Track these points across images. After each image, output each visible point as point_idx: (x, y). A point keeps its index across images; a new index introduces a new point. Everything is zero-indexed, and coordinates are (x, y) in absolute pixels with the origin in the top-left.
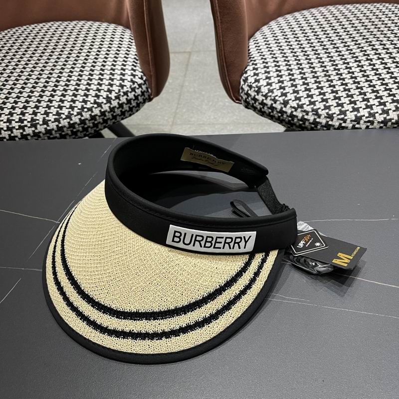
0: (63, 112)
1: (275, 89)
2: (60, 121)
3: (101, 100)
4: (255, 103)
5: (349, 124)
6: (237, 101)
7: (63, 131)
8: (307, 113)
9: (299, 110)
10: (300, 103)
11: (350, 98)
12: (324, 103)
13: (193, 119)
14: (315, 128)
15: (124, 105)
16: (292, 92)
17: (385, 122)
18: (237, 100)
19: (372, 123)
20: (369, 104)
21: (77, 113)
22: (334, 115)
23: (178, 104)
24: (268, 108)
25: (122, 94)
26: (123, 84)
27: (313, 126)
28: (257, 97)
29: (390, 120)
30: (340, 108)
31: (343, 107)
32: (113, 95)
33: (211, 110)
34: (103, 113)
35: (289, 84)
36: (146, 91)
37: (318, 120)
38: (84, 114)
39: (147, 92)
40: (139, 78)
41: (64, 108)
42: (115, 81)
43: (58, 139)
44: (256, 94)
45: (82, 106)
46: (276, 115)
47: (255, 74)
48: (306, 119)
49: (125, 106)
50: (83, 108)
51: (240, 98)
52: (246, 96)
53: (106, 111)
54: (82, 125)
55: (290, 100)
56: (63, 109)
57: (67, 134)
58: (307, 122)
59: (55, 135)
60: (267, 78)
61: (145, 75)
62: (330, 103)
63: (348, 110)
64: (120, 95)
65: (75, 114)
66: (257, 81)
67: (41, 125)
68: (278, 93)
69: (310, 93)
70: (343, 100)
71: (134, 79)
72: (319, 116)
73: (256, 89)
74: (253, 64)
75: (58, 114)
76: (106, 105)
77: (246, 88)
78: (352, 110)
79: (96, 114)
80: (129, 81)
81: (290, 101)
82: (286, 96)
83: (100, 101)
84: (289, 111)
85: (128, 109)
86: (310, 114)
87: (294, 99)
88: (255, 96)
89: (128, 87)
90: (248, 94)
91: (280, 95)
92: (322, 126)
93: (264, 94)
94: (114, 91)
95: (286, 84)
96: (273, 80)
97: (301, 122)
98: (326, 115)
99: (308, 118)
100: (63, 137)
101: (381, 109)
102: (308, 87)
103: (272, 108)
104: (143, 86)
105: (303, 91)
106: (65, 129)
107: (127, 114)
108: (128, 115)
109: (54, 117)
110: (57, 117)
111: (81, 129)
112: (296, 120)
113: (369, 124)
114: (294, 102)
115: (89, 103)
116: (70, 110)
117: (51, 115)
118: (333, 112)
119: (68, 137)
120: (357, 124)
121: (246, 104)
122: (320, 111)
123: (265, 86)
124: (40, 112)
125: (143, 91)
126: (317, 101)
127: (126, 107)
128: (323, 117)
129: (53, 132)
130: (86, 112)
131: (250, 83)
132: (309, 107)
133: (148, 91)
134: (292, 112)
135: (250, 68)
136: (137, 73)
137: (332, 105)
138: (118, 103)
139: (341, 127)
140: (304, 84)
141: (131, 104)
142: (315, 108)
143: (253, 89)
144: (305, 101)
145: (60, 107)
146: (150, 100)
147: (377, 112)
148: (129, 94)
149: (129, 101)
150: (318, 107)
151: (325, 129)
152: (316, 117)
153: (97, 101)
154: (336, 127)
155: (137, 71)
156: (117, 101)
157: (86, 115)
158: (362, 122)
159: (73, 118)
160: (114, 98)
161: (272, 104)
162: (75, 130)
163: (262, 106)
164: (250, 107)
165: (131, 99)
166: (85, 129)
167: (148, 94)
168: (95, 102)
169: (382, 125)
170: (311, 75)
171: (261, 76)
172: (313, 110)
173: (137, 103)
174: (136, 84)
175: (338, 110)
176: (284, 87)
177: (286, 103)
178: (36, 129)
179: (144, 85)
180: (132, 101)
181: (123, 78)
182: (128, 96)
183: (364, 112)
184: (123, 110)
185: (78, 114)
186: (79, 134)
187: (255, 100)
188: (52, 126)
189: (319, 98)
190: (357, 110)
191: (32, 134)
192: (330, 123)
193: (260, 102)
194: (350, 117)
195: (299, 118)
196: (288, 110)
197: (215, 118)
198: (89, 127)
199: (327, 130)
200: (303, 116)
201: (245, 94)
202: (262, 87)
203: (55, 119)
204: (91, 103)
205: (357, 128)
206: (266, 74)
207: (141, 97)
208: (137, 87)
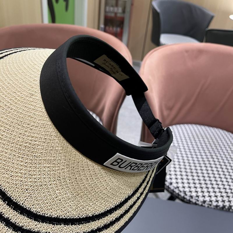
9: (177, 189)
10: (178, 185)
11: (201, 189)
12: (189, 189)
16: (174, 178)
20: (210, 195)
30: (196, 193)
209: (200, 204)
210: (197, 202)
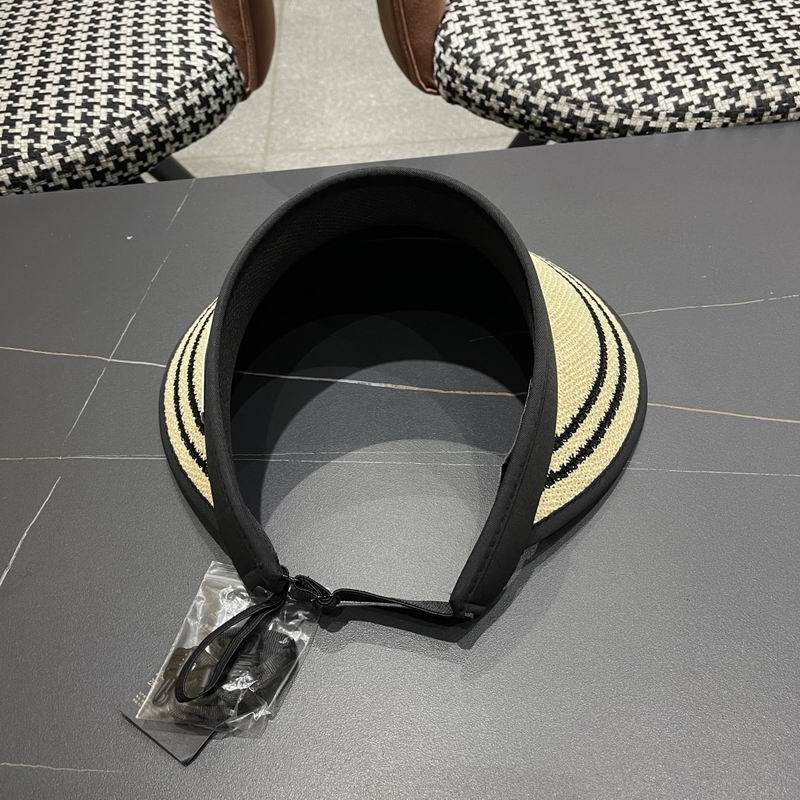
0: (69, 130)
1: (510, 58)
2: (66, 150)
3: (147, 101)
4: (470, 91)
5: (664, 121)
6: (429, 90)
7: (76, 173)
8: (579, 104)
9: (563, 99)
10: (564, 85)
11: (661, 70)
12: (612, 82)
13: (307, 139)
14: (596, 135)
15: (196, 108)
16: (544, 62)
17: (732, 114)
18: (427, 87)
19: (708, 116)
20: (699, 79)
21: (101, 130)
22: (634, 106)
23: (272, 109)
24: (498, 99)
25: (189, 85)
26: (187, 62)
27: (592, 130)
28: (472, 77)
29: (743, 108)
30: (644, 90)
31: (649, 88)
32: (171, 89)
33: (343, 118)
34: (155, 130)
35: (537, 46)
36: (236, 77)
37: (601, 118)
38: (115, 132)
39: (237, 80)
40: (220, 49)
41: (70, 122)
42: (170, 56)
43: (65, 189)
44: (471, 71)
45: (109, 115)
46: (516, 114)
47: (465, 30)
48: (578, 117)
49: (197, 111)
50: (111, 120)
51: (436, 82)
52: (449, 77)
53: (161, 124)
54: (115, 157)
55: (544, 79)
56: (69, 125)
57: (84, 178)
58: (579, 123)
59: (58, 182)
60: (491, 36)
61: (230, 43)
62: (624, 80)
63: (660, 94)
64: (185, 87)
65: (97, 132)
66: (470, 43)
67: (25, 161)
68: (517, 66)
69: (582, 64)
70: (648, 74)
71: (209, 52)
72: (604, 110)
73: (471, 61)
74: (457, 8)
75: (59, 134)
76: (160, 111)
77: (448, 60)
78: (667, 93)
79: (140, 131)
80: (199, 57)
81: (543, 83)
82: (534, 72)
83: (146, 103)
84: (542, 104)
85: (203, 117)
86: (586, 106)
87: (551, 77)
88: (469, 75)
89: (201, 69)
90: (453, 73)
91: (520, 70)
92: (611, 130)
93: (488, 69)
94: (172, 79)
95: (530, 46)
96: (502, 39)
97: (567, 125)
98: (617, 107)
99: (582, 116)
100: (75, 184)
101: (724, 87)
102: (576, 51)
103: (507, 99)
104: (229, 67)
105: (567, 60)
106: (79, 168)
107: (202, 129)
108: (205, 131)
109: (53, 142)
110: (58, 141)
111: (111, 165)
112: (556, 121)
113: (702, 120)
114: (552, 83)
115: (122, 107)
116: (85, 125)
117: (43, 138)
118: (632, 99)
119: (85, 184)
120: (680, 120)
121: (450, 95)
122: (604, 98)
123: (488, 54)
124: (19, 134)
125: (230, 77)
126: (598, 78)
127: (200, 114)
128: (611, 110)
129: (55, 175)
130: (120, 128)
131: (457, 48)
132: (581, 92)
133: (239, 77)
134: (548, 104)
135: (453, 16)
136: (213, 38)
137: (629, 86)
138: (184, 105)
139: (647, 130)
140: (567, 44)
141: (209, 107)
142: (595, 92)
143: (464, 61)
144: (573, 80)
145: (62, 120)
146: (245, 96)
147: (717, 95)
148: (204, 85)
149: (205, 101)
150: (601, 91)
151: (616, 134)
152: (597, 112)
153: (139, 102)
154: (638, 129)
155: (213, 35)
156: (181, 100)
157: (121, 135)
158: (688, 116)
159: (93, 143)
160: (173, 95)
161: (506, 91)
162: (99, 169)
163: (484, 97)
164: (457, 99)
165: (208, 96)
166: (121, 166)
167: (240, 83)
168: (136, 106)
169: (726, 120)
170: (578, 26)
171: (477, 33)
172: (591, 98)
173: (220, 104)
174: (214, 61)
175: (640, 96)
176: (528, 52)
177: (534, 87)
178: (17, 169)
179: (231, 63)
180: (211, 99)
181: (187, 50)
182: (201, 89)
183: (692, 97)
184: (195, 121)
185: (104, 132)
186: (108, 177)
187: (469, 83)
188: (52, 161)
189: (600, 73)
190: (677, 92)
191: (8, 183)
192: (626, 122)
193: (481, 87)
194: (665, 107)
195: (563, 116)
196: (540, 100)
197: (353, 134)
198: (128, 160)
199: (620, 136)
200: (572, 111)
201: (446, 72)
202: (483, 56)
203: (53, 146)
204: (128, 108)
205: (679, 130)
206: (488, 28)
207: (228, 89)
208: (219, 68)
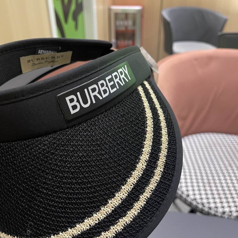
209: (220, 215)
210: (216, 214)
